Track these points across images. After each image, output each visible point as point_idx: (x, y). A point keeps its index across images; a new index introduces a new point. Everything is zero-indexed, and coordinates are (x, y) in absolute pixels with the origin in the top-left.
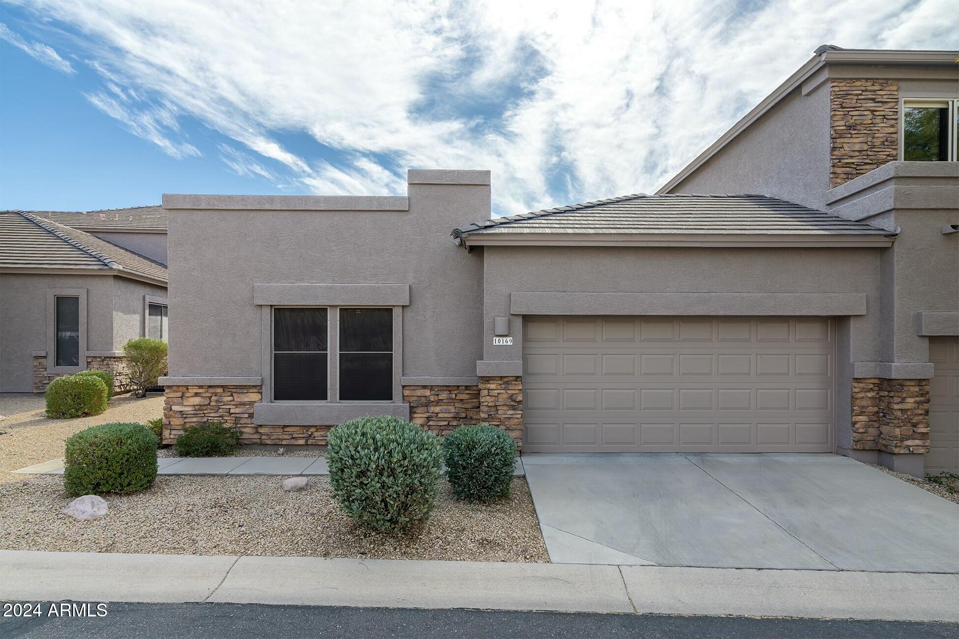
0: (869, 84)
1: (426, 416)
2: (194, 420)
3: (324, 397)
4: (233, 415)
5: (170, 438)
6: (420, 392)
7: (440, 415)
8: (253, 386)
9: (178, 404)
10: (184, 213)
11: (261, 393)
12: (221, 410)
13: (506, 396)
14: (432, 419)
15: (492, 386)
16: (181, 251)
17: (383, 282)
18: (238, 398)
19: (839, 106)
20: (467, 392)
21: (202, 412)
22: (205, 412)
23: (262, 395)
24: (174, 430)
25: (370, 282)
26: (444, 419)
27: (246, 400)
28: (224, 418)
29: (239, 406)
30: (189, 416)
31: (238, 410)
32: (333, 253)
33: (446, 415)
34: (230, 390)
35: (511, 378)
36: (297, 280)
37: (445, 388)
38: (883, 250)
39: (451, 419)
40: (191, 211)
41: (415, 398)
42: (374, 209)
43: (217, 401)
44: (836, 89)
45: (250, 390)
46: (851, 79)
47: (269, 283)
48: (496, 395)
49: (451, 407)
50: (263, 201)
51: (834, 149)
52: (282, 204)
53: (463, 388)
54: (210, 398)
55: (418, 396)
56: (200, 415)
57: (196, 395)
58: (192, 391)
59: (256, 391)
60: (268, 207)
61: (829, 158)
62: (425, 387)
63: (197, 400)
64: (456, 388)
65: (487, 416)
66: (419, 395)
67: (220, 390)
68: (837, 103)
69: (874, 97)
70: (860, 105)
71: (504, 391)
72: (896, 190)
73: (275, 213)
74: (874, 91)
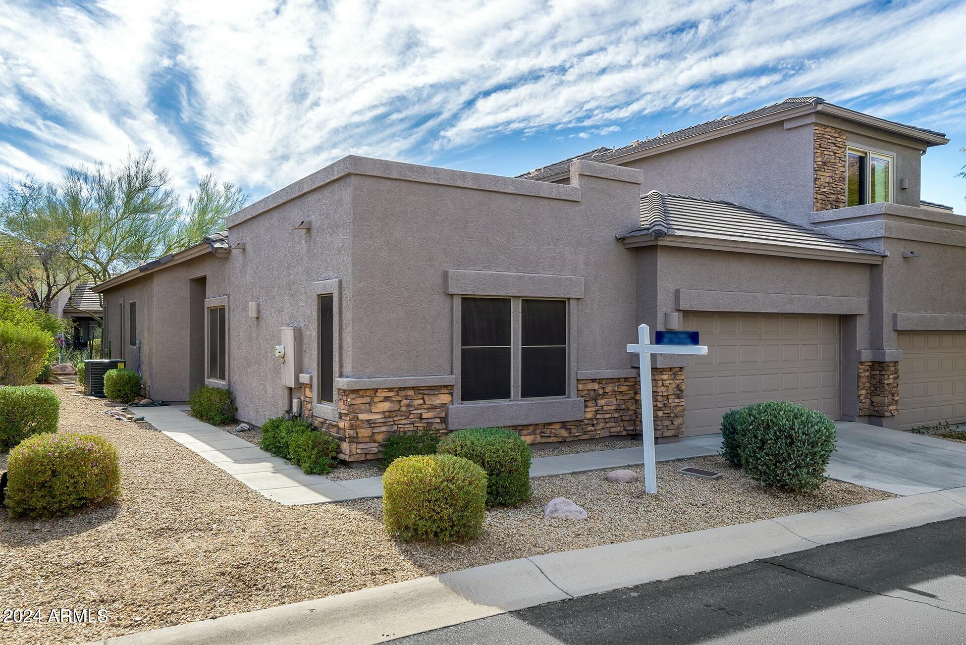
0: (833, 131)
1: (595, 410)
2: (384, 429)
3: (507, 395)
4: (425, 421)
5: (357, 453)
6: (591, 386)
7: (605, 408)
8: (444, 386)
9: (366, 412)
10: (370, 181)
11: (451, 394)
12: (412, 416)
13: (674, 385)
14: (599, 412)
15: (665, 377)
16: (366, 226)
17: (559, 273)
18: (430, 401)
19: (818, 146)
20: (626, 383)
21: (392, 420)
22: (395, 419)
23: (452, 396)
24: (361, 443)
25: (548, 272)
26: (608, 412)
27: (438, 402)
28: (415, 425)
29: (430, 410)
30: (378, 425)
31: (430, 415)
32: (517, 240)
33: (610, 408)
34: (420, 392)
35: (677, 369)
36: (484, 267)
37: (610, 381)
38: (872, 267)
39: (613, 412)
40: (377, 179)
41: (586, 392)
42: (554, 197)
43: (408, 406)
44: (817, 132)
45: (440, 390)
46: (825, 126)
47: (458, 269)
48: (668, 385)
49: (613, 400)
50: (455, 176)
51: (816, 179)
52: (474, 182)
53: (623, 380)
54: (400, 401)
55: (588, 390)
56: (389, 424)
57: (386, 399)
58: (382, 395)
59: (448, 391)
60: (460, 184)
61: (812, 186)
62: (593, 380)
63: (386, 406)
64: (617, 380)
65: (662, 406)
66: (590, 388)
67: (411, 393)
68: (818, 143)
69: (835, 142)
70: (829, 147)
71: (672, 382)
72: (886, 224)
73: (463, 191)
74: (835, 137)
